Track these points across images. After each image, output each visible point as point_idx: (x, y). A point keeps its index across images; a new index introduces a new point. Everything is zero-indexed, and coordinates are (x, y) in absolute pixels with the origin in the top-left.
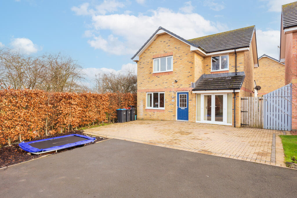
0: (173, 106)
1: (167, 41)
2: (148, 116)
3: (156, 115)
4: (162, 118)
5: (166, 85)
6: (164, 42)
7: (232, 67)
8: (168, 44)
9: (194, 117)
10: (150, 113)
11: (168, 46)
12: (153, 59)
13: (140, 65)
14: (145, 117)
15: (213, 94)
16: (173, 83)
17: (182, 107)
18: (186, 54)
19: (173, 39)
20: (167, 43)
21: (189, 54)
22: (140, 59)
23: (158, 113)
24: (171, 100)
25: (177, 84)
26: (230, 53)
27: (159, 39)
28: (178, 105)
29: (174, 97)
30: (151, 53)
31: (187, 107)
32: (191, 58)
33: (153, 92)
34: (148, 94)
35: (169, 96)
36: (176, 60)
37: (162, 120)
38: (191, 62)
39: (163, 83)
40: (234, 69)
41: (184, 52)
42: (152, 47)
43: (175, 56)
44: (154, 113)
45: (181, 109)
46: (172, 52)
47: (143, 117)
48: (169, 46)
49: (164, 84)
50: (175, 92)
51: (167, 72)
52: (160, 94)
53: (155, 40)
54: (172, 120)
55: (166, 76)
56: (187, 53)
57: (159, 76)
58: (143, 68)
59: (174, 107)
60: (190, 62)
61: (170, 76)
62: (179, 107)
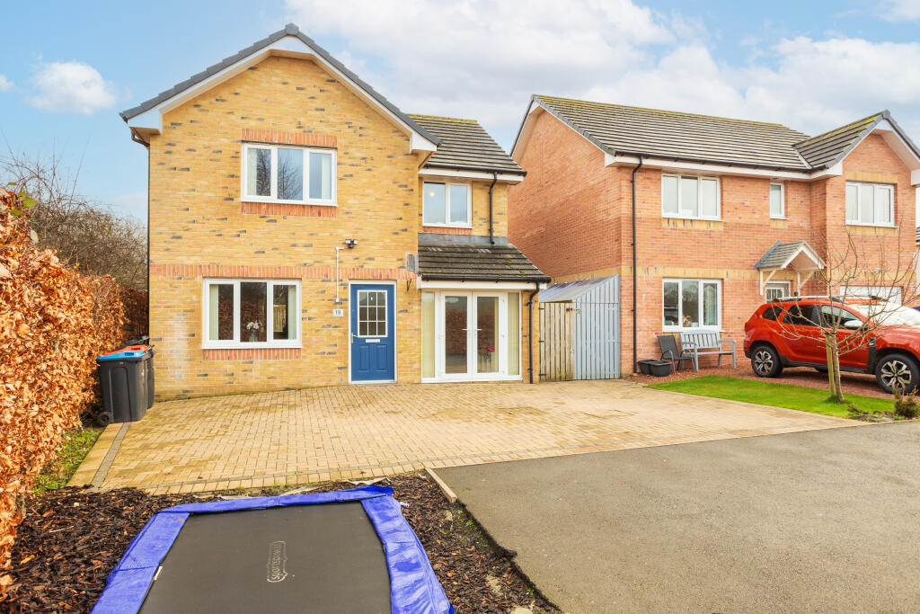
0: (336, 333)
1: (316, 92)
2: (217, 380)
3: (257, 373)
4: (291, 382)
5: (306, 256)
6: (298, 89)
7: (481, 222)
8: (317, 103)
9: (416, 366)
10: (228, 366)
11: (317, 110)
12: (243, 141)
13: (169, 152)
14: (201, 384)
15: (472, 292)
16: (338, 248)
17: (368, 336)
18: (390, 157)
19: (338, 89)
20: (313, 98)
21: (400, 157)
22: (165, 127)
23: (271, 361)
24: (331, 312)
25: (353, 253)
26: (474, 182)
27: (278, 71)
28: (354, 331)
29: (341, 300)
30: (232, 117)
31: (386, 336)
32: (405, 172)
33: (239, 278)
34: (211, 286)
35: (321, 296)
36: (350, 170)
37: (287, 389)
38: (406, 186)
39: (294, 245)
40: (486, 226)
41: (380, 149)
42: (236, 94)
43: (346, 153)
44: (247, 366)
45: (367, 341)
46: (336, 138)
47: (186, 387)
48: (323, 110)
49: (297, 249)
50: (345, 281)
51: (311, 206)
52: (277, 288)
53: (251, 69)
54: (334, 383)
55: (309, 221)
56: (390, 153)
57: (272, 217)
58: (188, 169)
59: (339, 338)
60: (400, 186)
61: (322, 223)
62: (359, 336)
